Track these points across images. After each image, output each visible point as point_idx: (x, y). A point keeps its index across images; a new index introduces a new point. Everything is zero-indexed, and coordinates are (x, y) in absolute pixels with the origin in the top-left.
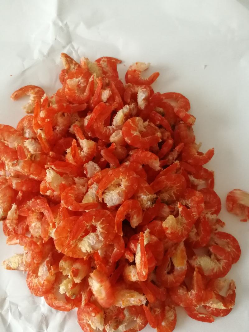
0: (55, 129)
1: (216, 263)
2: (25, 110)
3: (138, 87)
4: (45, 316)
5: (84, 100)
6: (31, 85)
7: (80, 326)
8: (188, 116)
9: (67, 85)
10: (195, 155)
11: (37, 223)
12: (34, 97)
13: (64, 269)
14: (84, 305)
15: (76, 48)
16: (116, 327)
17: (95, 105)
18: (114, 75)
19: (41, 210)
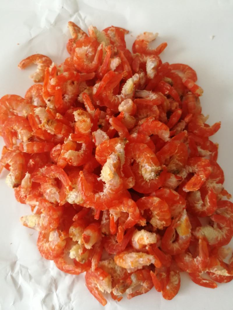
0: (64, 97)
1: (219, 231)
2: (33, 79)
3: (146, 56)
4: (54, 279)
5: (92, 69)
6: (38, 55)
7: (89, 289)
8: (196, 87)
9: (75, 54)
10: (201, 126)
11: (53, 188)
12: (42, 66)
13: (74, 235)
14: (94, 269)
15: (83, 17)
16: (124, 291)
17: (104, 74)
18: (122, 45)
19: (56, 175)
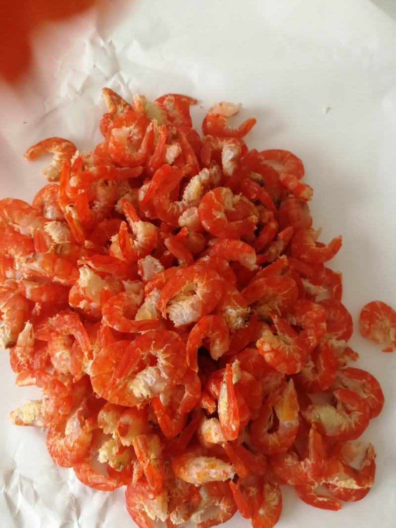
0: (94, 205)
1: (344, 416)
2: (46, 177)
3: (222, 140)
4: (75, 498)
5: (138, 161)
6: (56, 138)
7: (131, 514)
8: (302, 187)
9: (112, 138)
10: (312, 247)
11: (65, 351)
12: (60, 157)
13: (106, 425)
14: (136, 480)
15: (126, 80)
16: (188, 516)
17: (156, 169)
18: (186, 122)
19: (70, 331)
